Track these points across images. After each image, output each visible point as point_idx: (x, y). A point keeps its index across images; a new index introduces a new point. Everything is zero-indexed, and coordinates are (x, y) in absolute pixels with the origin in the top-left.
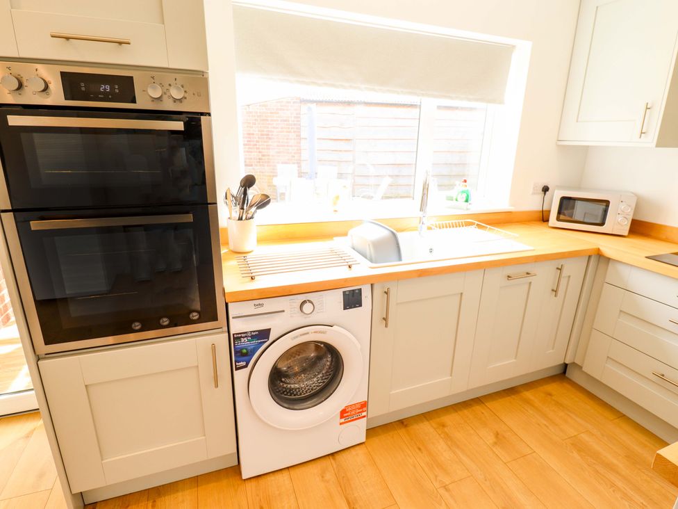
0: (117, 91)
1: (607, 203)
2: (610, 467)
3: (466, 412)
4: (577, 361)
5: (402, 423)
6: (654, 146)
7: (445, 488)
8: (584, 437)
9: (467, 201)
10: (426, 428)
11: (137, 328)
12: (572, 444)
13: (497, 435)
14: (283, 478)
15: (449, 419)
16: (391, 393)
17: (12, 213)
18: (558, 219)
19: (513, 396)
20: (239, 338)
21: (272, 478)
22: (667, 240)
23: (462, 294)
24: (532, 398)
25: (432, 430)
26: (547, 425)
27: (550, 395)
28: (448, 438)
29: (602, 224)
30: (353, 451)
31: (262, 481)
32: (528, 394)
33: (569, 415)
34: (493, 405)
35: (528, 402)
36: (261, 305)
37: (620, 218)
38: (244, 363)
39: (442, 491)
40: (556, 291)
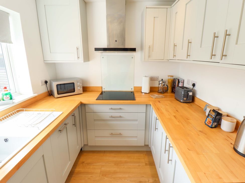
1: (73, 83)
2: (115, 173)
4: (86, 144)
8: (103, 169)
9: (11, 99)
12: (102, 175)
18: (58, 94)
19: (73, 176)
24: (79, 170)
26: (91, 176)
29: (74, 91)
32: (77, 170)
33: (93, 165)
37: (79, 88)
40: (75, 125)
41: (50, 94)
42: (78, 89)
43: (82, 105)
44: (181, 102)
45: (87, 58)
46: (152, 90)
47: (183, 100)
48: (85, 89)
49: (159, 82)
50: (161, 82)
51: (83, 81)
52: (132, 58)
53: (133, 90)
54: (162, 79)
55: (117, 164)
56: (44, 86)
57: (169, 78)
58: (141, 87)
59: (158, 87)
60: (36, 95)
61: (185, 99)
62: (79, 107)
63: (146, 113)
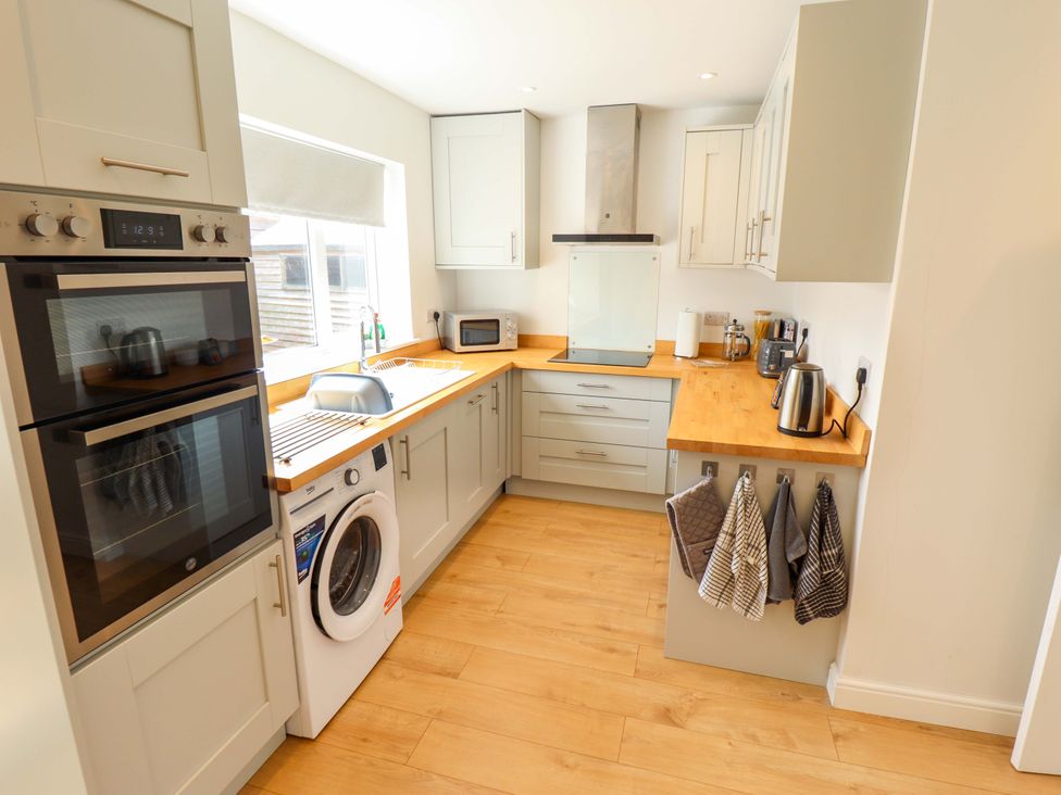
0: (162, 234)
1: (497, 321)
3: (461, 557)
4: (516, 473)
5: (418, 596)
6: (523, 268)
7: (498, 612)
8: (553, 526)
9: (383, 337)
10: (441, 587)
11: (192, 567)
13: (498, 558)
14: (355, 707)
15: (452, 569)
16: (414, 557)
17: (35, 429)
18: (462, 344)
20: (299, 538)
21: (343, 716)
22: (542, 347)
23: (445, 429)
25: (449, 585)
27: (507, 512)
28: (467, 582)
29: (497, 342)
30: (399, 642)
31: (336, 726)
32: (492, 520)
34: (477, 539)
35: (497, 524)
36: (312, 488)
37: (510, 335)
38: (305, 571)
39: (498, 615)
40: (496, 409)
41: (444, 345)
42: (507, 337)
43: (515, 372)
44: (764, 376)
45: (534, 259)
46: (705, 351)
47: (768, 369)
48: (524, 342)
49: (726, 328)
50: (730, 329)
51: (520, 319)
52: (654, 259)
53: (652, 350)
54: (735, 321)
55: (587, 524)
56: (432, 325)
57: (760, 318)
58: (674, 342)
59: (724, 345)
60: (417, 340)
61: (772, 366)
62: (507, 372)
63: (672, 402)
